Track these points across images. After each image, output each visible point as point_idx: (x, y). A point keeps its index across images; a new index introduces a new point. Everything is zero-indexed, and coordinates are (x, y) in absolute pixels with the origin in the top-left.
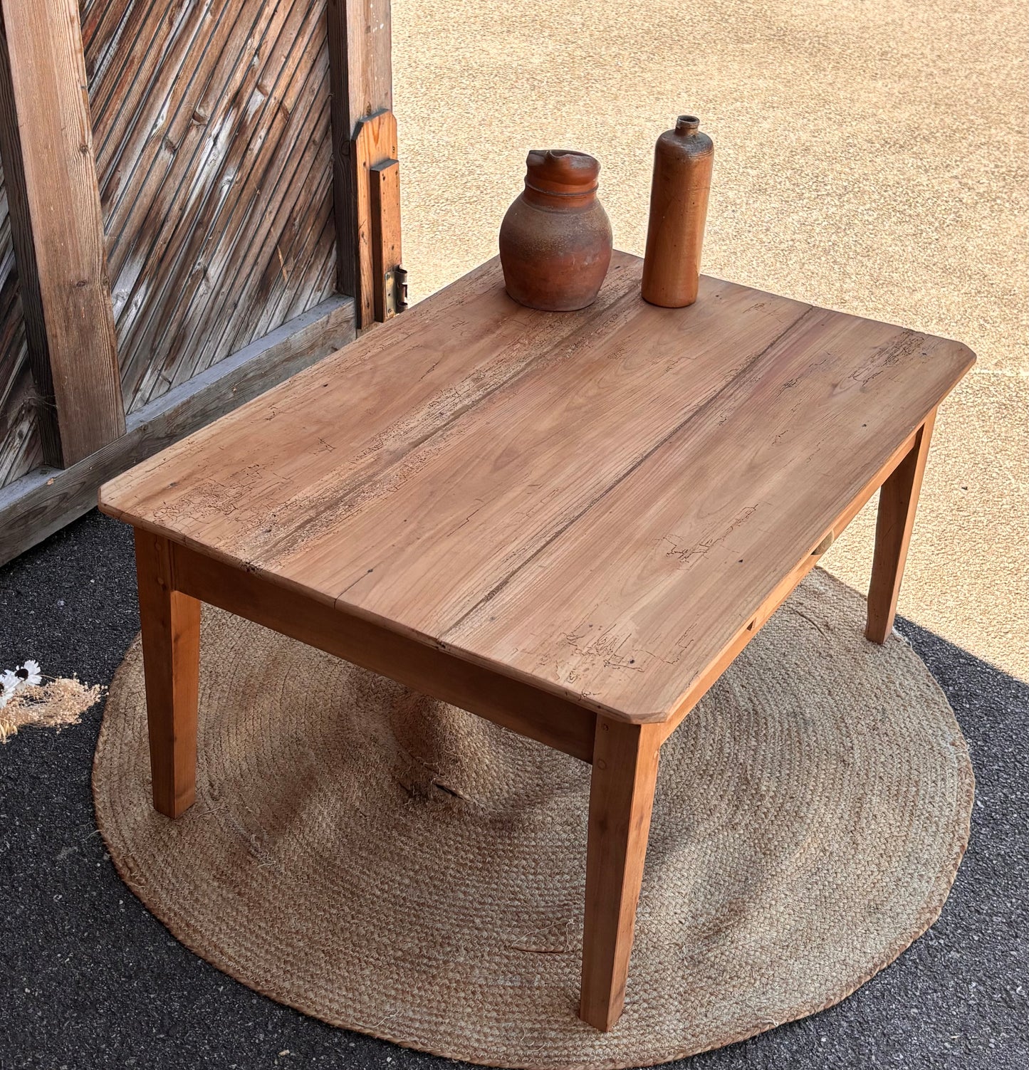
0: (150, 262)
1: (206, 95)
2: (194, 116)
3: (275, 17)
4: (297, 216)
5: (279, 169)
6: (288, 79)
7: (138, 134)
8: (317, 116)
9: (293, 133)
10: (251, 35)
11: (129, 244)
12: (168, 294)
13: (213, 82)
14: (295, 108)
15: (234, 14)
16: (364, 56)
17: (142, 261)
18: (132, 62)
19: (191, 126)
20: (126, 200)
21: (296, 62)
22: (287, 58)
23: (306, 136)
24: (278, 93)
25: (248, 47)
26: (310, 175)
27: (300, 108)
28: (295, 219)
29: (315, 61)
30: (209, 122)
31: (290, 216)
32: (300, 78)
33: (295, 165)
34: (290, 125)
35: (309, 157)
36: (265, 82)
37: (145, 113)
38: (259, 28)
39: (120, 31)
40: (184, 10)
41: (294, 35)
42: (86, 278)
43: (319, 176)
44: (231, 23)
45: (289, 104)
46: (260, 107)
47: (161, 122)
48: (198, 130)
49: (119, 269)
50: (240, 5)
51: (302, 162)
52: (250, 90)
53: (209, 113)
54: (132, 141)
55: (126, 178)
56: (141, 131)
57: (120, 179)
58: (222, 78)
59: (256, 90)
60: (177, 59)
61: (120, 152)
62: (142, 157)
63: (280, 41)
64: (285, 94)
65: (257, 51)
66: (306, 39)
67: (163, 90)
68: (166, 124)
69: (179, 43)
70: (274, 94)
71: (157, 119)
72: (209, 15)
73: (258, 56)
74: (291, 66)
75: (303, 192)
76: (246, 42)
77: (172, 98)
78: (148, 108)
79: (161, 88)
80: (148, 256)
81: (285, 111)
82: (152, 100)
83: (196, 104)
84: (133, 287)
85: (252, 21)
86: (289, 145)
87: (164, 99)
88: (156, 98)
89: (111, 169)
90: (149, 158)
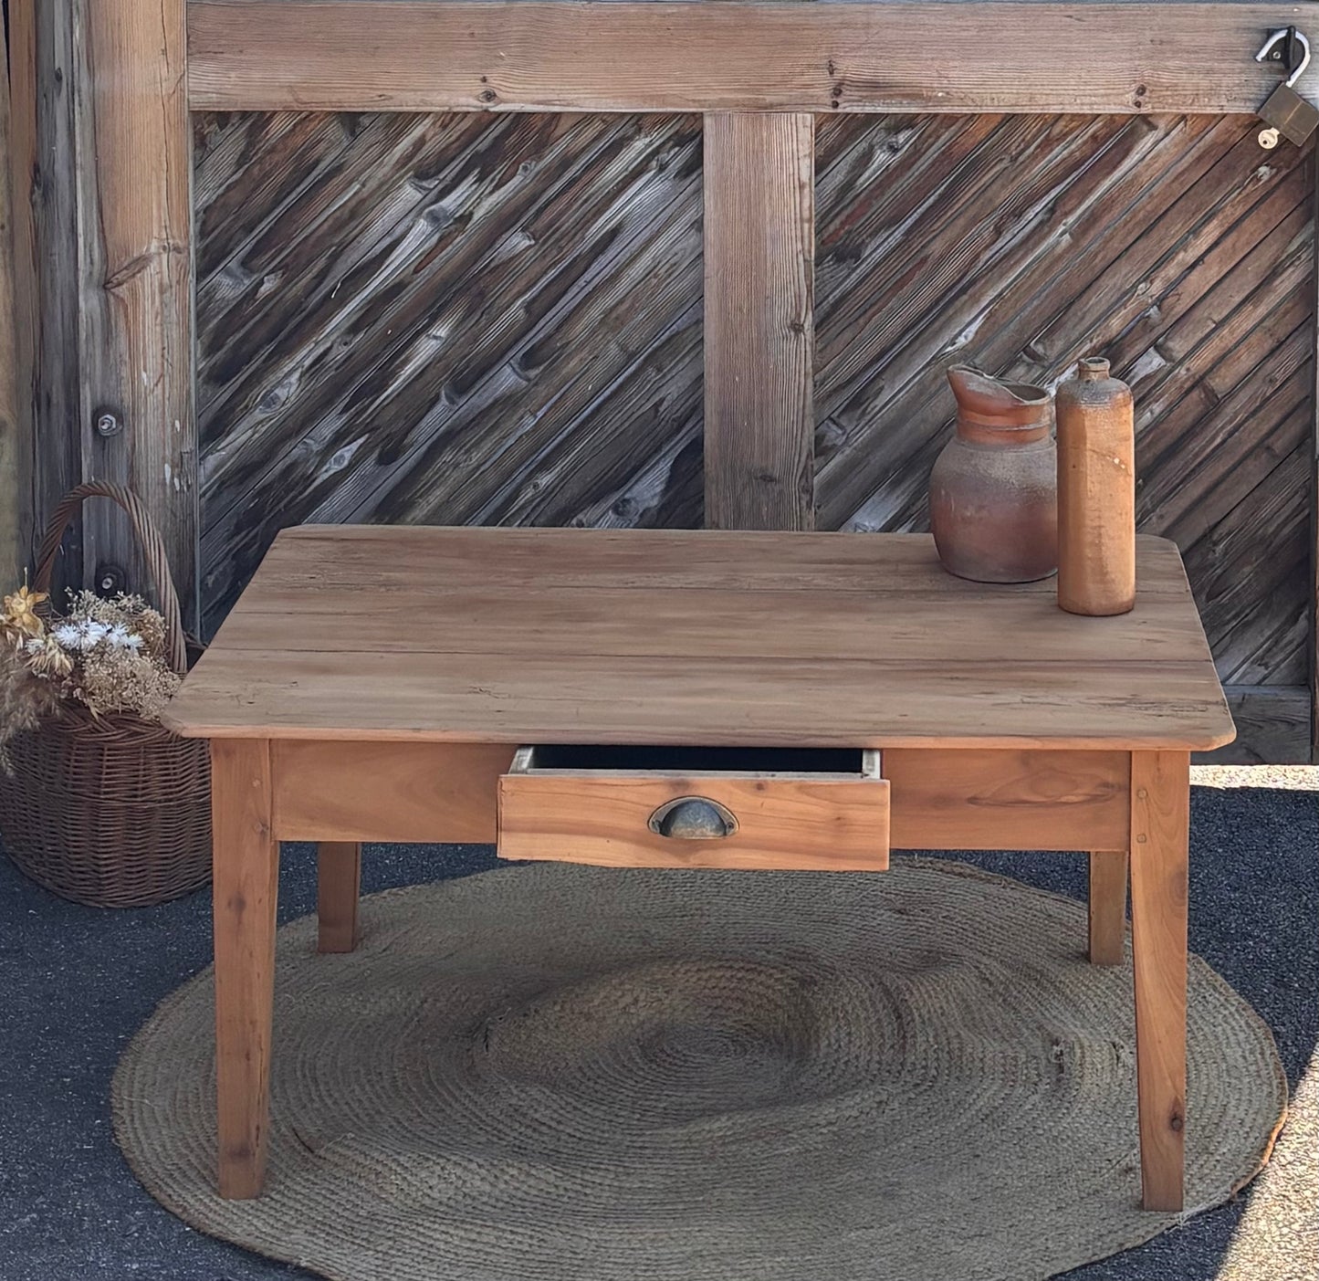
0: (919, 504)
1: (1051, 332)
2: (1026, 350)
3: (1199, 268)
4: (1222, 539)
6: (1219, 352)
7: (922, 345)
8: (1276, 418)
9: (1222, 424)
10: (1148, 278)
11: (886, 471)
13: (1065, 318)
14: (1231, 394)
15: (1117, 245)
17: (905, 498)
18: (924, 260)
19: (1017, 360)
20: (887, 415)
21: (1239, 333)
22: (1220, 325)
23: (1249, 439)
24: (1198, 364)
25: (1139, 292)
26: (1256, 494)
27: (1243, 397)
28: (1216, 544)
29: (1281, 343)
30: (1051, 365)
31: (1204, 536)
32: (1246, 361)
33: (1224, 469)
34: (1216, 414)
35: (1255, 470)
36: (1170, 344)
37: (937, 324)
38: (1163, 274)
39: (910, 222)
40: (1023, 222)
41: (1238, 299)
42: (776, 475)
43: (1275, 502)
44: (1112, 255)
45: (1220, 383)
46: (1156, 372)
47: (961, 341)
48: (1029, 370)
49: (865, 496)
50: (1131, 240)
51: (1239, 469)
52: (1140, 347)
53: (1053, 353)
54: (909, 351)
55: (893, 392)
56: (927, 343)
57: (882, 388)
58: (1083, 318)
59: (1151, 349)
60: (1001, 277)
61: (889, 358)
62: (923, 373)
63: (1209, 299)
64: (1211, 369)
65: (1160, 302)
66: (1262, 310)
67: (972, 306)
68: (971, 346)
69: (1009, 257)
70: (1186, 364)
71: (957, 336)
72: (1067, 236)
73: (1159, 308)
74: (1226, 337)
75: (1238, 512)
76: (1135, 286)
77: (988, 319)
78: (943, 319)
79: (970, 302)
80: (916, 496)
81: (1210, 393)
82: (951, 312)
83: (1031, 338)
84: (883, 523)
85: (1151, 262)
86: (1213, 438)
87: (972, 316)
88: (960, 311)
89: (870, 373)
90: (936, 378)
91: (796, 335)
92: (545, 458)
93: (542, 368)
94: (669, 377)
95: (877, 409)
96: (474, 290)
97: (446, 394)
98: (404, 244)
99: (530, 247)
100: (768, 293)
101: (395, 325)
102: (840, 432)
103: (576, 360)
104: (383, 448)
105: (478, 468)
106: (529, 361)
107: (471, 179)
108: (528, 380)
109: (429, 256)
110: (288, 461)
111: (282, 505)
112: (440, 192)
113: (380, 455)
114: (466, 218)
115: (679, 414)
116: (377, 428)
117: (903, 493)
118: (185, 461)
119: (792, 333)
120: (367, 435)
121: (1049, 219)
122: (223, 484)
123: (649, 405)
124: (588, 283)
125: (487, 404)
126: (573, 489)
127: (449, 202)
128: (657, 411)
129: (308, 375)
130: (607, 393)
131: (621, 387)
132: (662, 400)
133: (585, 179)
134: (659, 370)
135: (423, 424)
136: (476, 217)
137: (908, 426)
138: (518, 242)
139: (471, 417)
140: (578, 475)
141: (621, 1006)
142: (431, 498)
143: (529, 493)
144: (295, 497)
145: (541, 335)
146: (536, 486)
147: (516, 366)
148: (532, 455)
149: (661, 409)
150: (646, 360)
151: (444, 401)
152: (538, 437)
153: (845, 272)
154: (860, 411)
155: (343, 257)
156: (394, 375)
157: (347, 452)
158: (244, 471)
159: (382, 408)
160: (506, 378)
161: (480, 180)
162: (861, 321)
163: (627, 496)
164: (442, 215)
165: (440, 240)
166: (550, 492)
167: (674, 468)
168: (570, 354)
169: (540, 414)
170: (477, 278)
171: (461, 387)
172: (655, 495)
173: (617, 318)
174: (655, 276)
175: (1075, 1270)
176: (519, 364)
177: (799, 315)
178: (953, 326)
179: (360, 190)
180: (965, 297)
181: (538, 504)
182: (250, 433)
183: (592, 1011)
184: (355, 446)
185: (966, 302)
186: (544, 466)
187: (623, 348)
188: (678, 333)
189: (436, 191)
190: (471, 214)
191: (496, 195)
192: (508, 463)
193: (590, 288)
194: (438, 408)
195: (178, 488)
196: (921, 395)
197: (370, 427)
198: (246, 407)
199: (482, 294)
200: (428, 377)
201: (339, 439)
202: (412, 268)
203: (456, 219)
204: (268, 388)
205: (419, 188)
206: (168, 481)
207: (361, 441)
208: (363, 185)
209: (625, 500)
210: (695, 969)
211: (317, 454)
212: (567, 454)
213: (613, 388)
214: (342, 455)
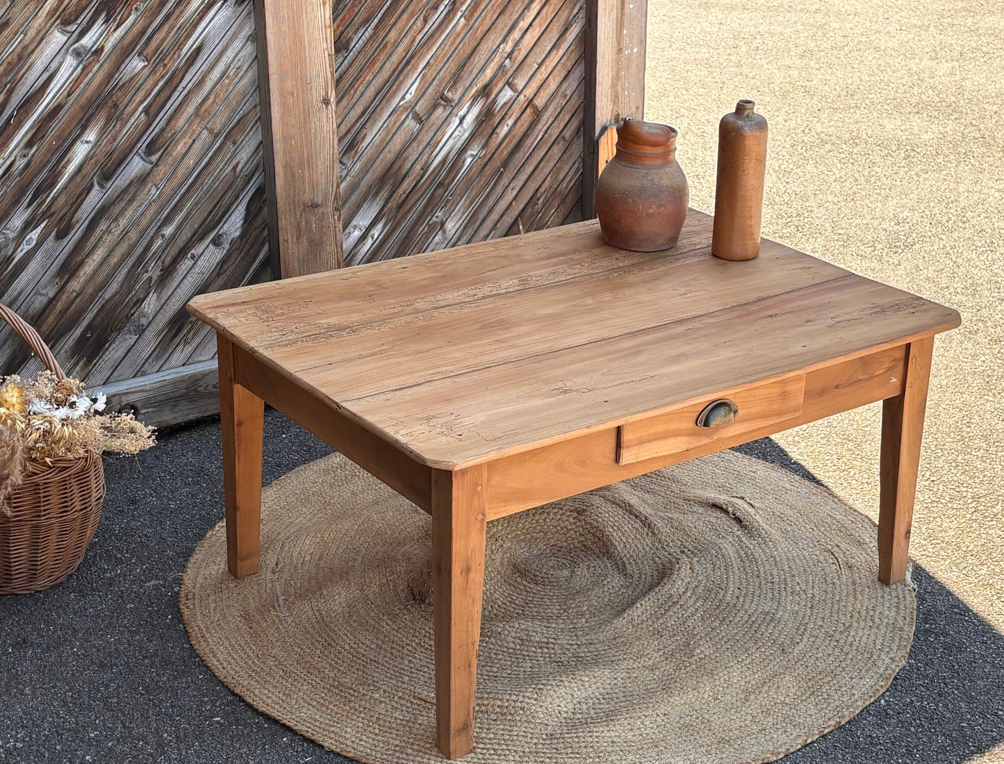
0: (389, 205)
1: (455, 83)
2: (442, 97)
3: (530, 30)
4: (541, 196)
5: (524, 154)
6: (539, 83)
7: (386, 103)
8: (568, 117)
9: (541, 127)
10: (504, 40)
11: (370, 188)
12: (405, 235)
13: (463, 73)
14: (546, 107)
15: (488, 22)
16: (614, 73)
17: (381, 203)
18: (385, 46)
19: (438, 104)
20: (369, 153)
21: (549, 70)
22: (540, 65)
23: (555, 132)
24: (529, 92)
25: (501, 50)
26: (557, 166)
27: (551, 108)
28: (538, 199)
29: (569, 72)
30: (456, 105)
31: (533, 196)
32: (553, 85)
33: (542, 154)
34: (539, 120)
35: (557, 151)
36: (516, 81)
37: (394, 87)
38: (512, 37)
39: (376, 20)
40: (439, 13)
41: (549, 48)
42: (320, 202)
43: (567, 168)
44: (485, 28)
45: (540, 102)
46: (509, 100)
47: (408, 97)
48: (445, 109)
49: (359, 207)
50: (495, 17)
51: (550, 152)
52: (500, 85)
53: (456, 97)
54: (380, 107)
55: (373, 135)
56: (389, 101)
57: (366, 134)
58: (471, 72)
59: (506, 86)
60: (429, 49)
61: (369, 114)
62: (388, 121)
63: (534, 51)
64: (535, 95)
65: (510, 55)
66: (561, 52)
67: (413, 73)
68: (413, 100)
69: (432, 37)
70: (524, 92)
71: (405, 95)
72: (463, 19)
73: (510, 59)
74: (544, 72)
75: (549, 178)
76: (498, 46)
77: (422, 79)
78: (397, 83)
79: (412, 70)
80: (386, 202)
81: (535, 108)
82: (401, 78)
83: (445, 88)
84: (370, 222)
85: (506, 30)
86: (537, 136)
87: (414, 79)
88: (406, 77)
89: (358, 126)
90: (395, 123)
91: (327, 107)
92: (167, 216)
93: (160, 153)
94: (241, 147)
95: (364, 147)
96: (110, 103)
97: (97, 182)
98: (58, 75)
99: (145, 67)
100: (308, 81)
101: (58, 137)
102: (343, 167)
103: (182, 143)
104: (59, 228)
105: (124, 230)
106: (150, 150)
107: (100, 21)
108: (151, 163)
109: (77, 81)
112: (80, 33)
113: (57, 231)
114: (100, 50)
115: (249, 171)
116: (53, 214)
117: (380, 201)
119: (324, 105)
120: (47, 221)
121: (453, 9)
123: (230, 168)
124: (184, 88)
125: (125, 185)
126: (186, 234)
127: (87, 41)
128: (235, 172)
130: (203, 164)
131: (212, 158)
132: (237, 165)
133: (177, 12)
134: (234, 143)
135: (83, 206)
136: (106, 49)
137: (381, 157)
138: (136, 64)
139: (116, 196)
140: (189, 224)
142: (95, 257)
143: (159, 242)
145: (157, 130)
146: (163, 236)
147: (142, 154)
148: (158, 215)
149: (237, 170)
150: (225, 137)
151: (96, 187)
152: (162, 202)
153: (342, 59)
154: (353, 152)
155: (15, 92)
156: (60, 174)
157: (34, 235)
159: (54, 199)
160: (136, 165)
161: (106, 21)
162: (352, 92)
163: (220, 233)
164: (82, 50)
165: (83, 70)
166: (172, 238)
167: (248, 208)
168: (178, 140)
169: (162, 186)
170: (111, 94)
171: (107, 176)
172: (238, 228)
173: (206, 111)
174: (227, 78)
176: (145, 153)
177: (327, 93)
178: (403, 88)
179: (23, 39)
180: (409, 67)
181: (165, 249)
184: (39, 230)
185: (409, 70)
186: (167, 221)
187: (210, 131)
188: (244, 116)
189: (77, 32)
190: (102, 49)
191: (119, 30)
192: (145, 223)
193: (186, 92)
194: (93, 194)
196: (388, 136)
197: (48, 215)
199: (116, 106)
200: (84, 171)
201: (28, 226)
202: (66, 93)
203: (93, 53)
205: (63, 32)
207: (43, 225)
208: (25, 35)
209: (220, 235)
211: (14, 239)
212: (181, 211)
213: (206, 160)
214: (31, 238)
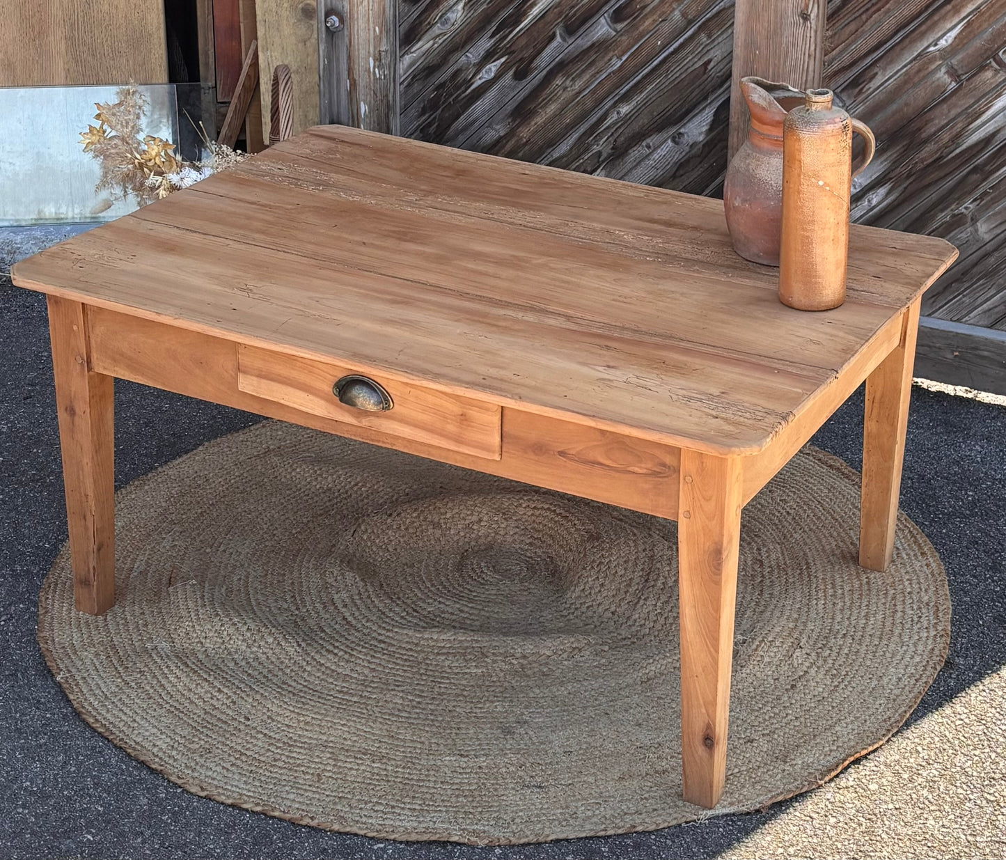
0: (896, 170)
2: (995, 58)
7: (910, 42)
12: (915, 215)
17: (887, 164)
19: (986, 65)
20: (877, 96)
37: (924, 28)
47: (943, 43)
48: (995, 75)
54: (899, 46)
55: (886, 77)
56: (914, 41)
57: (876, 74)
61: (885, 50)
62: (909, 66)
67: (954, 16)
68: (949, 49)
71: (939, 39)
77: (965, 28)
78: (929, 23)
79: (952, 12)
80: (896, 164)
82: (936, 18)
83: (999, 48)
84: (869, 182)
87: (953, 24)
88: (943, 18)
89: (868, 60)
90: (919, 71)
91: (804, 22)
92: (625, 93)
93: (626, 23)
94: (716, 43)
95: (871, 90)
97: (560, 34)
103: (650, 20)
104: (517, 69)
105: (579, 93)
106: (617, 16)
108: (615, 31)
110: (455, 68)
111: (451, 99)
113: (515, 72)
115: (721, 73)
116: (513, 52)
117: (885, 160)
118: (382, 57)
119: (801, 21)
120: (507, 57)
122: (414, 77)
123: (701, 63)
125: (586, 46)
126: (644, 120)
128: (706, 69)
129: (469, 6)
130: (671, 49)
131: (682, 46)
132: (709, 61)
134: (709, 36)
135: (544, 54)
137: (894, 107)
139: (576, 54)
140: (648, 109)
141: (467, 522)
142: (548, 110)
143: (615, 116)
144: (460, 95)
146: (619, 112)
147: (608, 20)
148: (617, 88)
149: (709, 67)
150: (700, 27)
151: (558, 39)
152: (622, 76)
154: (857, 90)
156: (525, 14)
157: (493, 68)
158: (429, 70)
159: (517, 38)
160: (601, 28)
162: (864, 17)
163: (682, 130)
166: (627, 119)
167: (716, 114)
168: (646, 15)
169: (624, 58)
171: (572, 29)
172: (702, 133)
175: (579, 839)
176: (611, 18)
177: (807, 6)
178: (936, 30)
181: (619, 127)
182: (431, 42)
183: (442, 521)
184: (499, 63)
185: (950, 11)
186: (625, 98)
187: (684, 15)
188: (724, 9)
192: (600, 92)
194: (554, 44)
195: (378, 76)
196: (907, 82)
197: (508, 51)
198: (429, 23)
200: (548, 18)
201: (489, 56)
204: (443, 11)
206: (372, 70)
207: (503, 60)
209: (680, 133)
210: (533, 506)
211: (474, 65)
212: (641, 92)
213: (676, 45)
214: (490, 69)
